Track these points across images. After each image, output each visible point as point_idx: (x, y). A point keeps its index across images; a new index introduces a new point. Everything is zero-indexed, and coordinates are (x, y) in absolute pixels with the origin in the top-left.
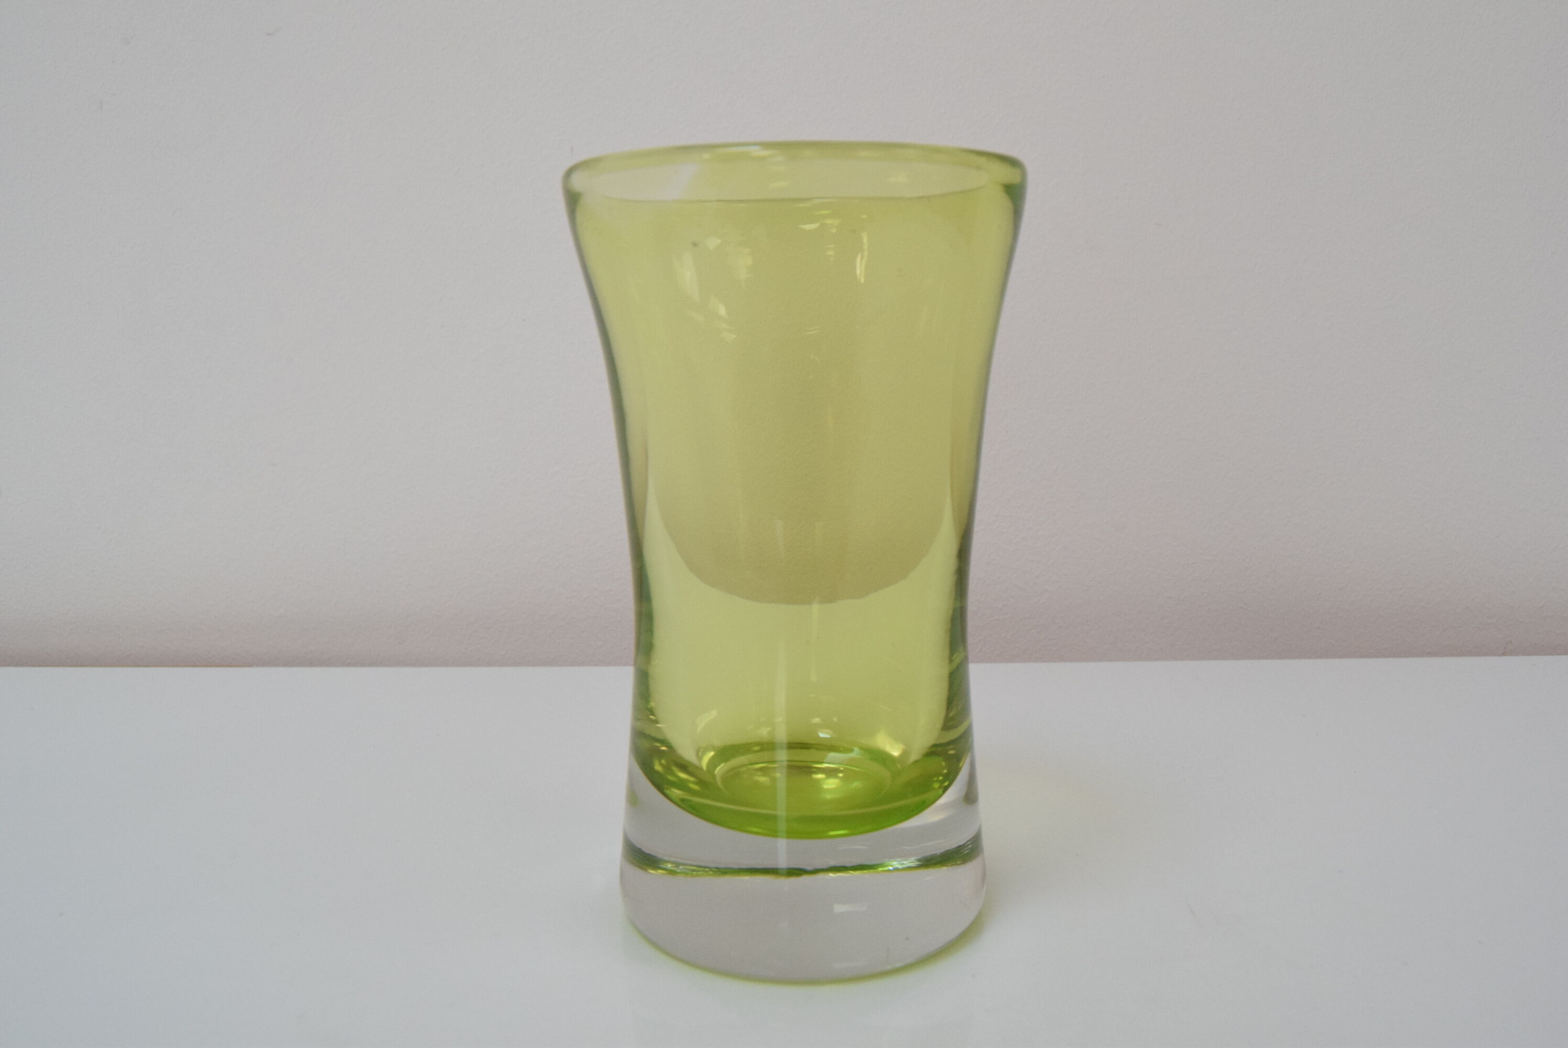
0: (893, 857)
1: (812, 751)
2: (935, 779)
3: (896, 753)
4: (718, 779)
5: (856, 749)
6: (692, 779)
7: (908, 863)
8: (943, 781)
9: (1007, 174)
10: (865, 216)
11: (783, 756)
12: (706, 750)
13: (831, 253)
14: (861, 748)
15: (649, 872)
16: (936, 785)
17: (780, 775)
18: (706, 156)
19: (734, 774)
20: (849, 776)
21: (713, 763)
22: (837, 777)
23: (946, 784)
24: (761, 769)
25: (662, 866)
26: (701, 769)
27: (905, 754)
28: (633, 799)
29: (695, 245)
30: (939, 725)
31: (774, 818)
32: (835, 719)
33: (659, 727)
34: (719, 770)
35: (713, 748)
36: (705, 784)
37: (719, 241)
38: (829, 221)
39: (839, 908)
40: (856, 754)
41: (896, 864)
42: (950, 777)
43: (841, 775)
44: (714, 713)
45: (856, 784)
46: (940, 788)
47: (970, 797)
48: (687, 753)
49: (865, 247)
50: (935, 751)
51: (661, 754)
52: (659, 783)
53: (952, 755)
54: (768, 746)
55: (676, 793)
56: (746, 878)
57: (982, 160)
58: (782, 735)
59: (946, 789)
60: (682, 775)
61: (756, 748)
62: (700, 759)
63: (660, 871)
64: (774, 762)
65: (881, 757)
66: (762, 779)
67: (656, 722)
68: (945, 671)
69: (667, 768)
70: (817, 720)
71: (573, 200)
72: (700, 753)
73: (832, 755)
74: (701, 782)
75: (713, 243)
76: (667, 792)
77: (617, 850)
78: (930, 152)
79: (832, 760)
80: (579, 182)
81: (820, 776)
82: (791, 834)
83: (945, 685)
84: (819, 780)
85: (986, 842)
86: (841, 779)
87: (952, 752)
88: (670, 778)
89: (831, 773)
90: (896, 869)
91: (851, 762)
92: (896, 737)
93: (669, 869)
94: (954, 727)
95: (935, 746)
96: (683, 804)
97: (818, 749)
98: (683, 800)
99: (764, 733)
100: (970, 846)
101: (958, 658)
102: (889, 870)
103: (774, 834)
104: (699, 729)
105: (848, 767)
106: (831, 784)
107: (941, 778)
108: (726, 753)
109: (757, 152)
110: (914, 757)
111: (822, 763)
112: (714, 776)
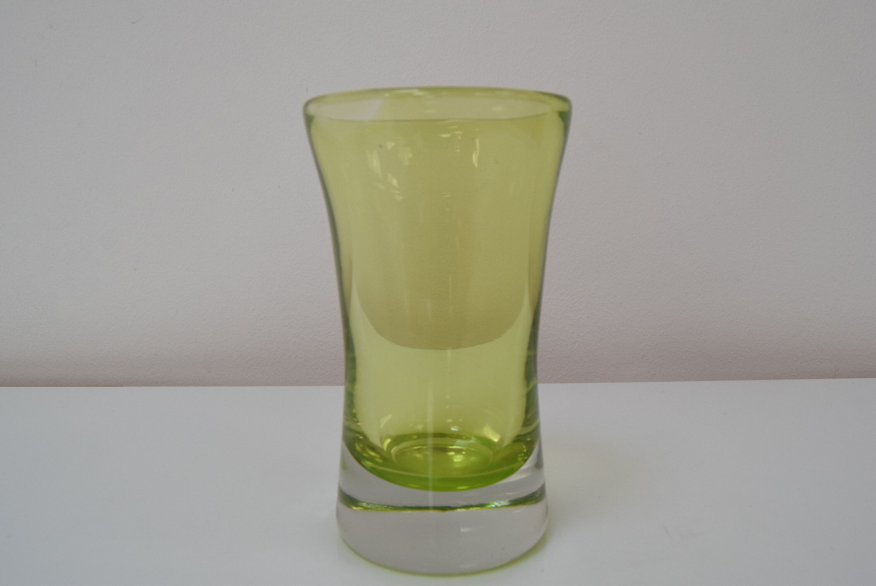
0: (495, 500)
1: (447, 438)
2: (519, 455)
3: (496, 440)
4: (393, 456)
5: (473, 438)
6: (378, 456)
7: (503, 503)
8: (523, 457)
9: (559, 106)
10: (477, 130)
11: (430, 441)
12: (386, 438)
13: (458, 151)
14: (476, 437)
15: (352, 509)
16: (520, 459)
17: (429, 453)
18: (387, 95)
19: (402, 453)
20: (469, 453)
21: (390, 446)
22: (461, 454)
23: (525, 458)
24: (419, 449)
25: (360, 504)
26: (382, 450)
27: (501, 440)
28: (344, 466)
29: (381, 146)
30: (521, 424)
31: (427, 479)
32: (461, 420)
33: (358, 425)
34: (394, 450)
35: (389, 437)
36: (386, 459)
37: (393, 144)
38: (457, 132)
39: (463, 530)
40: (473, 441)
41: (496, 504)
42: (528, 454)
43: (464, 453)
44: (390, 417)
45: (473, 459)
46: (522, 460)
47: (539, 465)
48: (375, 440)
49: (478, 148)
50: (518, 439)
51: (359, 440)
52: (359, 458)
53: (530, 441)
54: (422, 435)
55: (368, 464)
56: (409, 512)
57: (546, 98)
58: (430, 429)
59: (525, 461)
60: (373, 454)
61: (415, 437)
62: (382, 443)
63: (359, 508)
64: (426, 445)
65: (487, 442)
66: (418, 455)
67: (358, 422)
68: (524, 392)
69: (363, 449)
70: (450, 421)
71: (309, 120)
72: (382, 441)
73: (459, 441)
74: (382, 457)
75: (390, 145)
76: (363, 463)
77: (334, 495)
78: (517, 93)
79: (458, 444)
80: (312, 109)
81: (452, 453)
82: (436, 489)
83: (524, 400)
84: (451, 456)
85: (548, 491)
86: (464, 455)
87: (529, 439)
88: (365, 455)
89: (458, 451)
90: (496, 507)
91: (469, 445)
92: (496, 430)
93: (364, 506)
94: (530, 424)
95: (518, 436)
96: (372, 470)
97: (450, 437)
98: (372, 468)
99: (419, 428)
100: (540, 492)
101: (532, 385)
102: (493, 507)
103: (426, 488)
104: (382, 425)
105: (470, 448)
106: (458, 459)
107: (523, 455)
108: (398, 440)
109: (416, 92)
110: (507, 442)
111: (452, 445)
112: (391, 454)
